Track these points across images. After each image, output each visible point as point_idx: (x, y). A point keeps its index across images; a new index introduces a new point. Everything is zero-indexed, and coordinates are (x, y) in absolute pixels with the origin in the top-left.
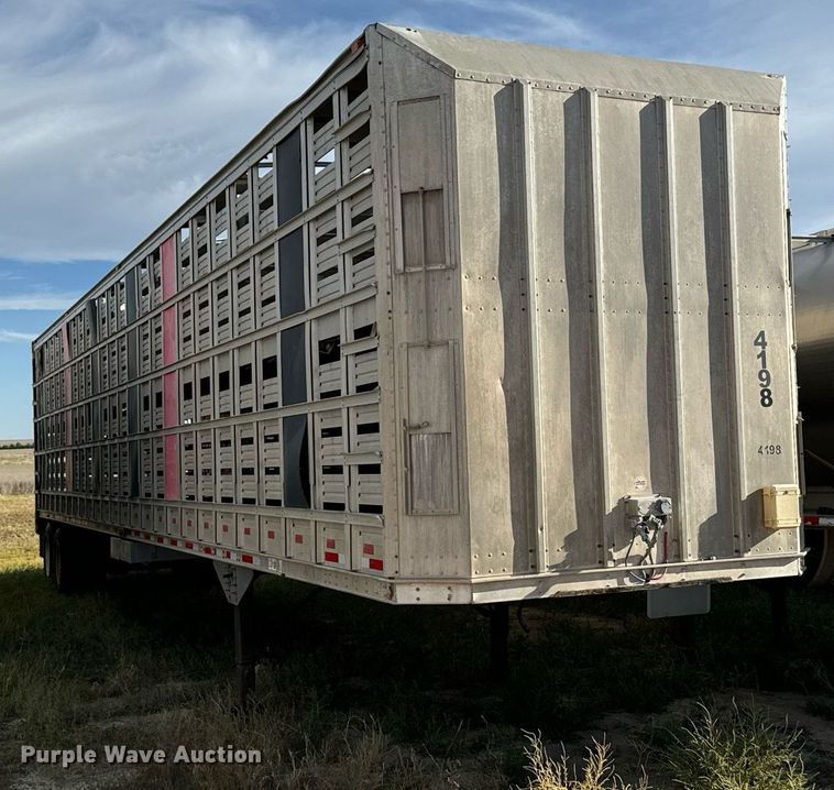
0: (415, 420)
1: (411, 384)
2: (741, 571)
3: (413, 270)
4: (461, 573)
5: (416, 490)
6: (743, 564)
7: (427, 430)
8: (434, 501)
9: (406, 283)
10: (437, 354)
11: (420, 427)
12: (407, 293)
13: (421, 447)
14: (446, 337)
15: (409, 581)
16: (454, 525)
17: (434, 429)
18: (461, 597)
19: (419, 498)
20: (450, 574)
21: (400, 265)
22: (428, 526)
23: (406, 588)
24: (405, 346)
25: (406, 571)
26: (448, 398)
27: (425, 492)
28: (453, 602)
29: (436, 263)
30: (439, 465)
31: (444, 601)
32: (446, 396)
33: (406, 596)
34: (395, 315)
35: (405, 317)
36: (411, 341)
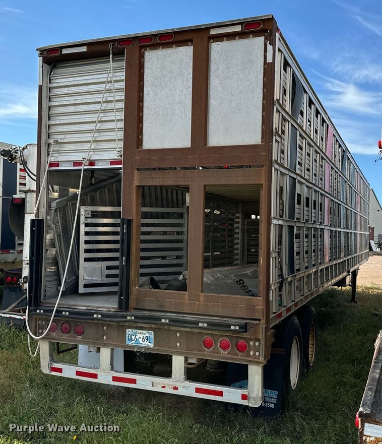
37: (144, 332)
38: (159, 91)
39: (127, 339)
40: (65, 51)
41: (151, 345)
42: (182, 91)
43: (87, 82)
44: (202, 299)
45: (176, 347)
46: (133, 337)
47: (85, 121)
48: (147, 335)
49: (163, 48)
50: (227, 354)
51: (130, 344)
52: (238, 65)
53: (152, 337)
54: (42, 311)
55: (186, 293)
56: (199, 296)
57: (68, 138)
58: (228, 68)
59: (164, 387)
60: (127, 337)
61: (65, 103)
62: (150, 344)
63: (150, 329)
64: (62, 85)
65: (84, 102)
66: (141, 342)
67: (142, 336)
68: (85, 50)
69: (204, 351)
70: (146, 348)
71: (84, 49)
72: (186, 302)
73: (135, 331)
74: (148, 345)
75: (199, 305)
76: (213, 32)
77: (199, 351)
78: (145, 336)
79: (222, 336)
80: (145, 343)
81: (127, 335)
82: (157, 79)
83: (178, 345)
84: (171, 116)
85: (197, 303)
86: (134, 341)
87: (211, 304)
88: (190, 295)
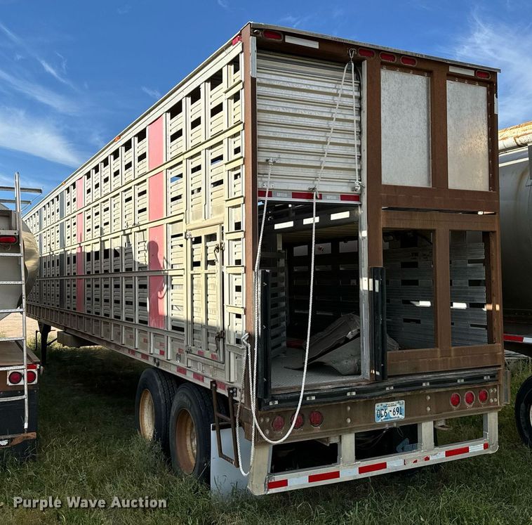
37: (394, 403)
38: (396, 119)
39: (376, 416)
40: (289, 40)
41: (402, 417)
42: (419, 124)
43: (311, 89)
44: (453, 354)
45: (426, 413)
46: (383, 412)
47: (310, 139)
48: (398, 406)
49: (400, 71)
50: (473, 407)
51: (380, 421)
52: (468, 109)
53: (403, 407)
54: (276, 402)
55: (438, 349)
56: (450, 350)
57: (284, 159)
58: (461, 109)
59: (416, 462)
60: (376, 414)
61: (281, 110)
62: (400, 416)
63: (401, 398)
64: (275, 83)
65: (307, 113)
66: (392, 416)
67: (392, 409)
68: (317, 47)
69: (452, 410)
70: (398, 422)
71: (315, 45)
72: (439, 359)
73: (384, 404)
74: (398, 417)
75: (451, 360)
76: (452, 70)
77: (448, 411)
78: (396, 407)
79: (467, 390)
80: (396, 416)
81: (376, 411)
82: (394, 104)
83: (429, 409)
84: (410, 149)
85: (449, 359)
86: (384, 417)
87: (462, 357)
88: (441, 352)
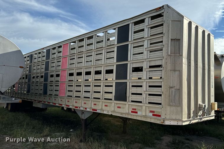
0: (171, 86)
1: (171, 78)
2: (210, 118)
3: (172, 55)
4: (180, 119)
5: (171, 100)
6: (210, 117)
7: (174, 88)
8: (175, 103)
9: (170, 57)
10: (177, 73)
11: (172, 87)
12: (170, 59)
13: (172, 92)
14: (179, 69)
15: (168, 120)
16: (179, 108)
17: (175, 88)
18: (180, 124)
19: (171, 102)
20: (178, 119)
21: (169, 53)
22: (173, 108)
23: (167, 121)
24: (169, 70)
25: (168, 118)
26: (179, 82)
27: (173, 101)
28: (178, 124)
29: (178, 54)
30: (176, 96)
31: (176, 124)
32: (179, 81)
33: (167, 123)
34: (167, 63)
35: (170, 64)
36: (171, 69)
